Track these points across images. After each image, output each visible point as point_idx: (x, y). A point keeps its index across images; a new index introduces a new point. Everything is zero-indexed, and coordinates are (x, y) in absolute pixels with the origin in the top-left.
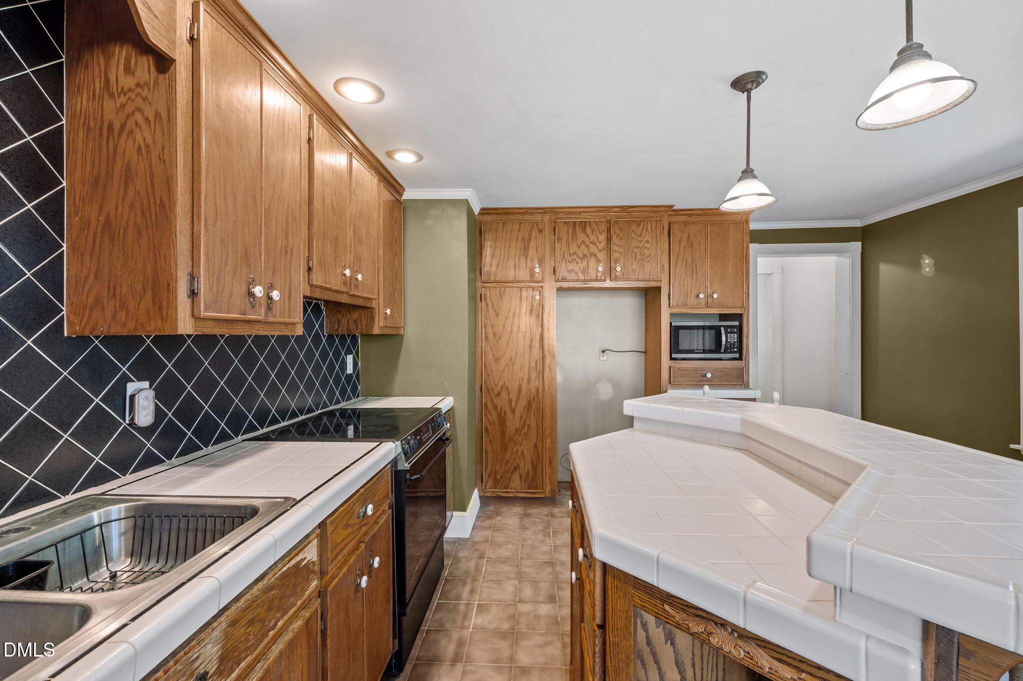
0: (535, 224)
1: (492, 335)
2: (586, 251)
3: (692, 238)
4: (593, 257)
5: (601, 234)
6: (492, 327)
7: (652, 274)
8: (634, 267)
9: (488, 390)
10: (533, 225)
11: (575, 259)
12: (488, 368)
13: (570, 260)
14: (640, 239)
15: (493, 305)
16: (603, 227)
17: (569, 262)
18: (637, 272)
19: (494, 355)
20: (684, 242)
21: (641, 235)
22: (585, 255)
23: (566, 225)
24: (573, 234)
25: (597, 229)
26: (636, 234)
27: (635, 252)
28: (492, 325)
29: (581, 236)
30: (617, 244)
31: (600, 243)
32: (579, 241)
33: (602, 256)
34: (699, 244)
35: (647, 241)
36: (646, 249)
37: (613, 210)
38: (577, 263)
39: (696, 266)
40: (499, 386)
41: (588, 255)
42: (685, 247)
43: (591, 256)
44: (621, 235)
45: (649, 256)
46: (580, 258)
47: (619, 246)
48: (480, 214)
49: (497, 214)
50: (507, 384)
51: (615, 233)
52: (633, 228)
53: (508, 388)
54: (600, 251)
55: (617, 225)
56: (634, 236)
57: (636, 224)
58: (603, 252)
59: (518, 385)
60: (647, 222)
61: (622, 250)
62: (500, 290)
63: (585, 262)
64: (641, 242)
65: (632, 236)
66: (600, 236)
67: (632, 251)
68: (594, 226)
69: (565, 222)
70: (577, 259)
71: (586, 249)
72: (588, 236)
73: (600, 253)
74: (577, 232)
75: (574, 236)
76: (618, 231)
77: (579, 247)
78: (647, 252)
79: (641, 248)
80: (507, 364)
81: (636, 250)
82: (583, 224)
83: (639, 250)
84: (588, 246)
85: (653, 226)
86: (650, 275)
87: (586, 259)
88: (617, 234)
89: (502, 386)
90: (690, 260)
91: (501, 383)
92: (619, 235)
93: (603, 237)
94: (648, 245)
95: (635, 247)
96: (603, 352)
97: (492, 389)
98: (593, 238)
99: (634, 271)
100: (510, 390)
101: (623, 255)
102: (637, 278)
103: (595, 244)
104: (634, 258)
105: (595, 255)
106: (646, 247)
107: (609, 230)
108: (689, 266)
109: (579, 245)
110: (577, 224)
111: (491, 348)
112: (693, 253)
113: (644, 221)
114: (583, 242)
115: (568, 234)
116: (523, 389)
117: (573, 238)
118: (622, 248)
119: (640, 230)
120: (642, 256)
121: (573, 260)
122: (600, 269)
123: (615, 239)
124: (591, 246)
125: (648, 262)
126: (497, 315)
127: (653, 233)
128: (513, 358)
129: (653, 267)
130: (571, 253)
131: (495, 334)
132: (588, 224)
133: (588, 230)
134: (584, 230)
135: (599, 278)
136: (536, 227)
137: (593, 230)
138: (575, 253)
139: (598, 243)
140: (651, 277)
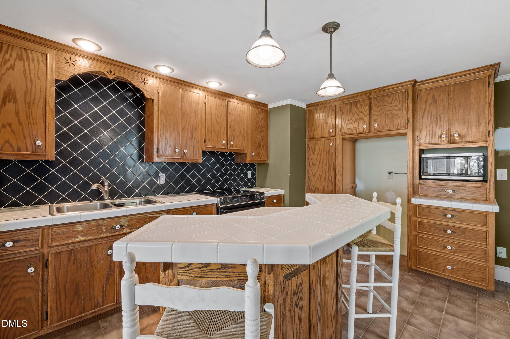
0: (331, 107)
1: (312, 163)
2: (357, 117)
3: (436, 97)
4: (361, 120)
5: (366, 106)
6: (312, 160)
7: (399, 125)
8: (387, 122)
9: (310, 189)
10: (330, 108)
11: (351, 122)
12: (310, 179)
13: (349, 123)
14: (391, 105)
15: (312, 149)
16: (368, 102)
17: (348, 124)
18: (389, 125)
19: (312, 173)
20: (430, 101)
21: (391, 103)
22: (357, 120)
23: (346, 105)
24: (350, 109)
25: (363, 104)
26: (388, 103)
27: (388, 114)
28: (312, 159)
29: (354, 109)
30: (376, 110)
31: (365, 111)
32: (354, 112)
33: (367, 119)
34: (443, 100)
35: (396, 106)
36: (395, 111)
37: (373, 91)
38: (352, 124)
39: (439, 116)
40: (315, 188)
41: (359, 119)
42: (430, 104)
43: (360, 119)
44: (378, 105)
45: (397, 114)
46: (354, 121)
47: (377, 111)
48: (307, 107)
49: (314, 106)
50: (318, 187)
51: (375, 104)
52: (386, 99)
53: (318, 189)
54: (365, 116)
55: (376, 100)
56: (386, 104)
57: (388, 96)
58: (367, 116)
59: (323, 188)
60: (396, 94)
61: (379, 114)
62: (315, 142)
63: (357, 124)
64: (391, 107)
65: (385, 104)
66: (366, 108)
67: (386, 113)
68: (362, 103)
69: (346, 104)
70: (352, 122)
71: (357, 116)
72: (358, 109)
73: (366, 117)
74: (353, 108)
75: (351, 110)
76: (376, 103)
77: (353, 116)
78: (396, 112)
79: (392, 110)
80: (318, 178)
81: (388, 112)
82: (356, 103)
83: (390, 112)
84: (358, 115)
85: (400, 96)
86: (398, 126)
87: (357, 122)
88: (376, 104)
89: (316, 188)
90: (434, 112)
91: (316, 186)
92: (377, 105)
93: (367, 108)
94: (396, 108)
95: (388, 110)
96: (390, 173)
97: (312, 189)
98: (361, 109)
99: (387, 125)
100: (319, 190)
101: (380, 116)
102: (389, 129)
103: (363, 113)
104: (387, 117)
105: (363, 119)
106: (395, 109)
107: (370, 103)
108: (434, 116)
109: (353, 114)
110: (353, 103)
111: (311, 170)
112: (437, 107)
113: (394, 93)
114: (356, 112)
115: (347, 110)
116: (325, 190)
117: (350, 111)
118: (379, 112)
119: (391, 100)
120: (392, 115)
121: (350, 123)
122: (365, 126)
123: (375, 108)
124: (360, 114)
125: (396, 118)
126: (314, 154)
127: (400, 100)
128: (321, 175)
129: (400, 121)
130: (349, 119)
131: (313, 163)
132: (358, 102)
133: (359, 106)
134: (356, 106)
135: (365, 131)
136: (331, 109)
137: (361, 105)
138: (351, 119)
139: (364, 112)
140: (399, 127)
